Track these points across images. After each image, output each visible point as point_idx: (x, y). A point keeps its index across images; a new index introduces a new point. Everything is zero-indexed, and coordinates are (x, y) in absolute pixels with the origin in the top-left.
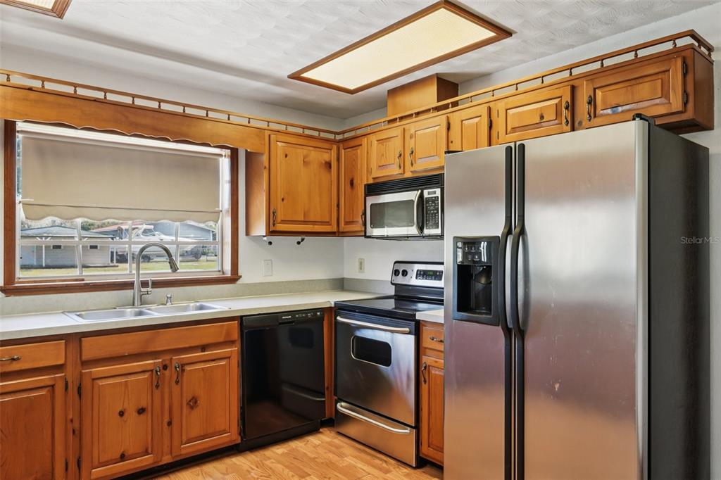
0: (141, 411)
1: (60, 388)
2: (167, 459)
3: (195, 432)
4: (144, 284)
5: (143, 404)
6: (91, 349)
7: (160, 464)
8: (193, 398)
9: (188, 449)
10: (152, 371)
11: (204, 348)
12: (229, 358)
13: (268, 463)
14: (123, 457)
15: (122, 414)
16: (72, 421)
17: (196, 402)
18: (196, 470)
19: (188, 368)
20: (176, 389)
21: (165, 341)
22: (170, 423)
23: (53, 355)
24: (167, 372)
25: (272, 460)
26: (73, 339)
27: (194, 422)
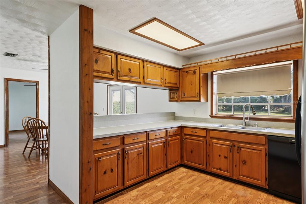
0: (225, 157)
1: (205, 142)
2: (235, 178)
3: (245, 174)
5: (226, 156)
6: (212, 134)
7: (233, 178)
8: (244, 161)
9: (242, 178)
10: (229, 146)
11: (250, 144)
12: (261, 151)
14: (220, 169)
15: (220, 156)
16: (208, 152)
17: (245, 163)
18: (245, 188)
19: (242, 149)
20: (238, 155)
22: (236, 166)
23: (203, 133)
24: (235, 148)
26: (208, 130)
27: (245, 170)
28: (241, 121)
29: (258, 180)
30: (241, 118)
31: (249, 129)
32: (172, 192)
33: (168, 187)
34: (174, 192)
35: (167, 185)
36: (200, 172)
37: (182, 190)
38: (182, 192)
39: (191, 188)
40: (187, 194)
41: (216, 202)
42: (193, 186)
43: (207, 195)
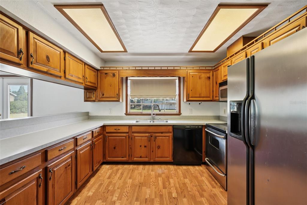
0: (145, 147)
1: (127, 137)
2: (152, 161)
3: (159, 155)
4: (154, 114)
5: (146, 145)
6: (134, 129)
7: (150, 161)
8: (159, 146)
9: (157, 160)
10: (148, 137)
11: (162, 133)
12: (169, 137)
13: (178, 170)
14: (141, 157)
15: (141, 146)
16: (130, 145)
17: (159, 147)
18: (160, 166)
19: (157, 138)
20: (154, 142)
21: (151, 130)
22: (153, 151)
23: (126, 130)
24: (152, 138)
25: (180, 170)
26: (130, 126)
27: (159, 153)
28: (150, 117)
29: (167, 157)
30: (150, 115)
31: (157, 122)
32: (111, 196)
33: (103, 192)
34: (112, 195)
35: (100, 190)
36: (122, 165)
37: (118, 188)
38: (119, 190)
39: (125, 183)
40: (125, 191)
41: (151, 187)
42: (125, 179)
43: (141, 184)
